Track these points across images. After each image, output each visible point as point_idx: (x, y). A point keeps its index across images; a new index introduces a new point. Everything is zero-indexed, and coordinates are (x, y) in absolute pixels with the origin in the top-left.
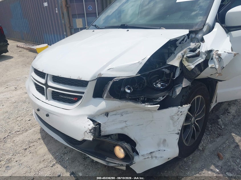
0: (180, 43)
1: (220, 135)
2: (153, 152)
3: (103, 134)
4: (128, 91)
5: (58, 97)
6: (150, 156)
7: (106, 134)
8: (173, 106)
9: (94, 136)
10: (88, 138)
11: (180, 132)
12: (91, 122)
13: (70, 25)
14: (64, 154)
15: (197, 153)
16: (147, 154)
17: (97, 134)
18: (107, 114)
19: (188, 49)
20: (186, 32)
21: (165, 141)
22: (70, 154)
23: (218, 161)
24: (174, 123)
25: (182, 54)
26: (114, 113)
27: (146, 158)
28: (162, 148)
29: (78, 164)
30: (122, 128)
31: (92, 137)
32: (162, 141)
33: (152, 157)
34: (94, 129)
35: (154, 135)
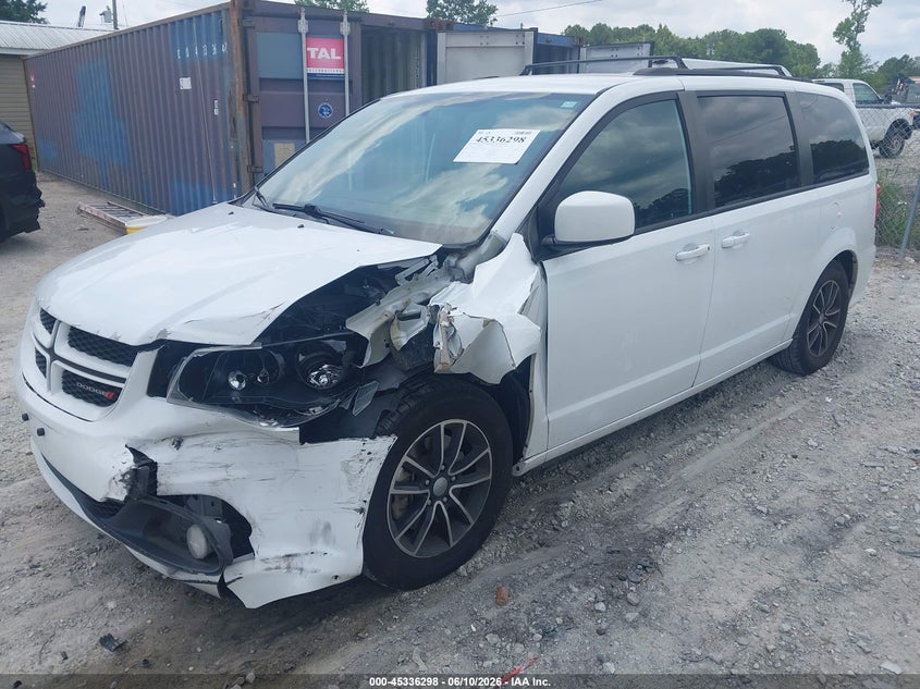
0: (409, 278)
1: (541, 546)
2: (296, 555)
3: (161, 491)
4: (235, 384)
5: (74, 387)
6: (283, 565)
7: (169, 493)
8: (351, 435)
9: (130, 491)
10: (116, 494)
11: (366, 507)
12: (131, 456)
13: (253, 162)
14: (90, 552)
15: (449, 583)
16: (277, 557)
17: (141, 487)
18: (178, 443)
19: (419, 295)
20: (430, 248)
21: (328, 527)
22: (107, 553)
23: (488, 608)
24: (349, 482)
25: (394, 307)
26: (200, 440)
27: (271, 569)
28: (320, 547)
29: (117, 579)
30: (214, 483)
31: (125, 493)
32: (321, 527)
33: (289, 568)
34: (134, 473)
35: (302, 510)
